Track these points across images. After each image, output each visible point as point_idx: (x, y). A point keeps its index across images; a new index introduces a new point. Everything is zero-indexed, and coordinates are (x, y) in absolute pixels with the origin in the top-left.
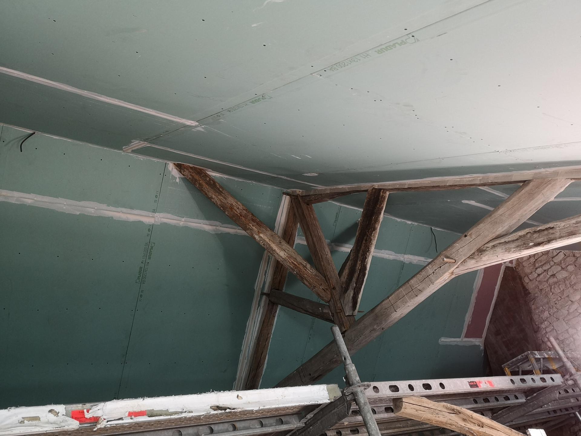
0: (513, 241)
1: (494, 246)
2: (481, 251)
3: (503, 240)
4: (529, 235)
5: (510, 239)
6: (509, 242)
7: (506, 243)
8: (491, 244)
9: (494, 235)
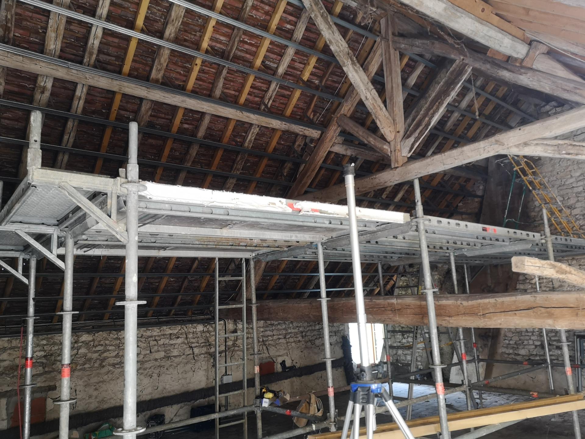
0: (552, 146)
1: (537, 144)
2: (526, 144)
3: (545, 142)
4: (565, 145)
5: (551, 144)
6: (549, 145)
7: (547, 145)
8: (536, 142)
9: (541, 136)
